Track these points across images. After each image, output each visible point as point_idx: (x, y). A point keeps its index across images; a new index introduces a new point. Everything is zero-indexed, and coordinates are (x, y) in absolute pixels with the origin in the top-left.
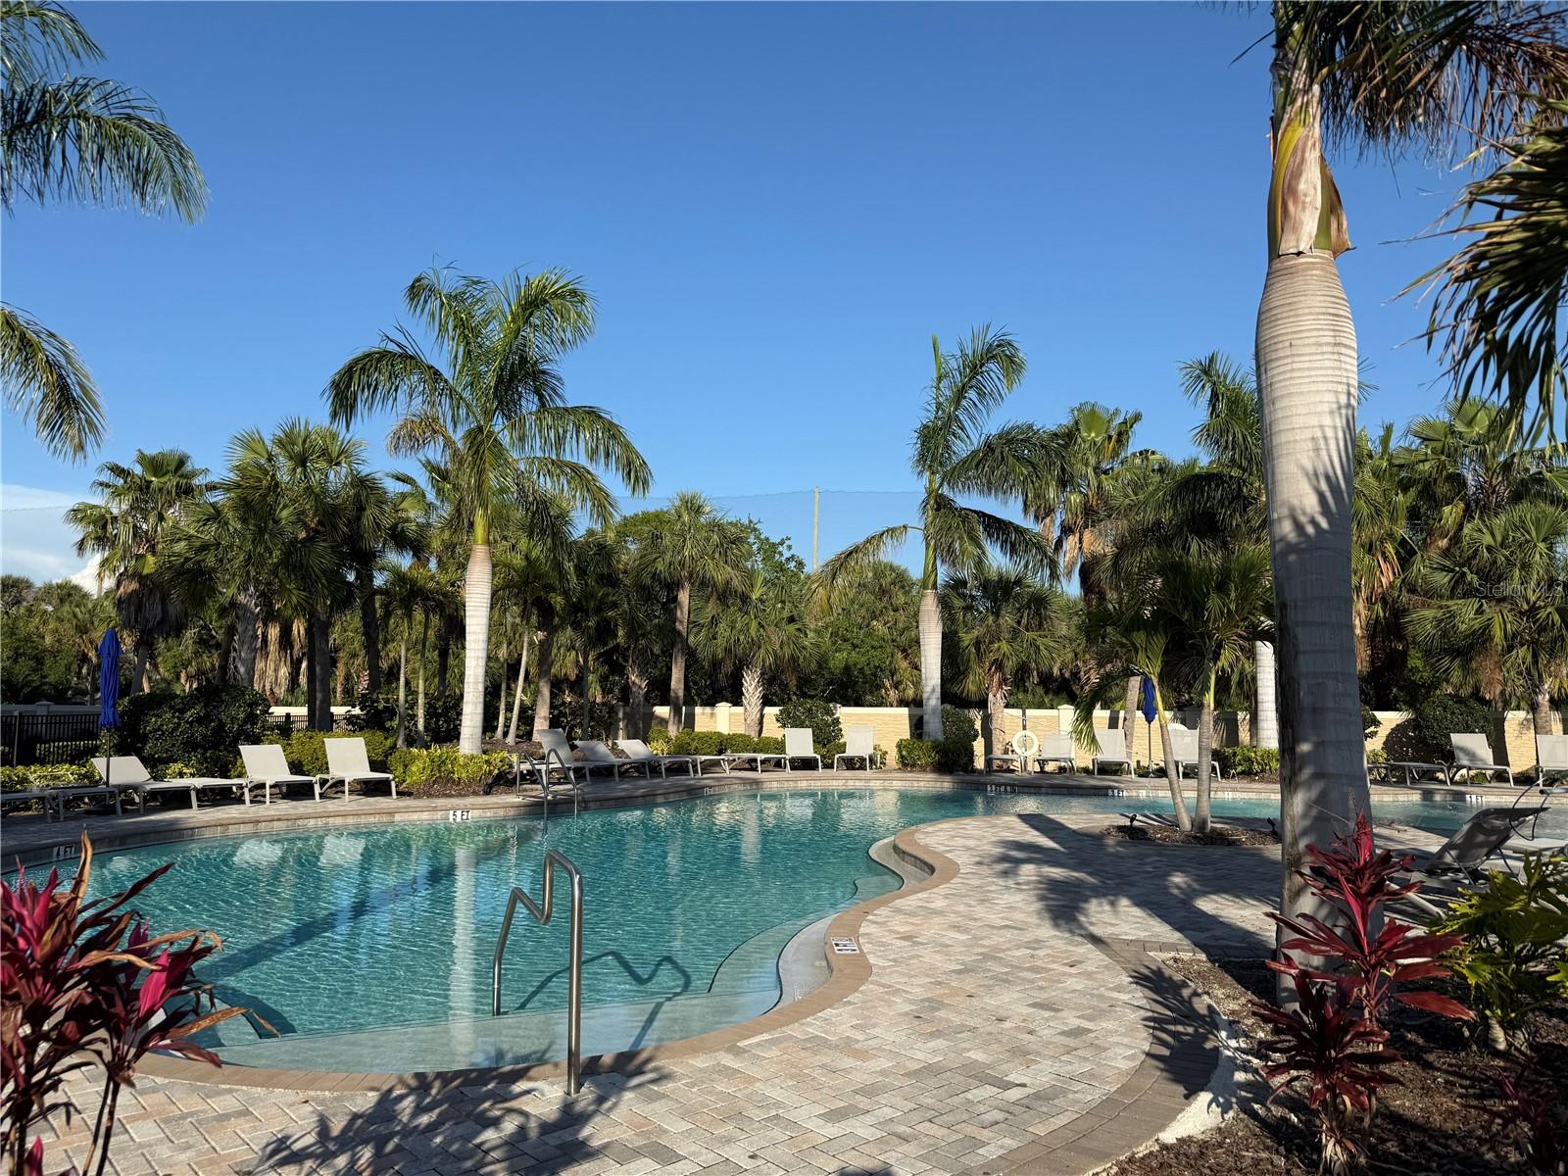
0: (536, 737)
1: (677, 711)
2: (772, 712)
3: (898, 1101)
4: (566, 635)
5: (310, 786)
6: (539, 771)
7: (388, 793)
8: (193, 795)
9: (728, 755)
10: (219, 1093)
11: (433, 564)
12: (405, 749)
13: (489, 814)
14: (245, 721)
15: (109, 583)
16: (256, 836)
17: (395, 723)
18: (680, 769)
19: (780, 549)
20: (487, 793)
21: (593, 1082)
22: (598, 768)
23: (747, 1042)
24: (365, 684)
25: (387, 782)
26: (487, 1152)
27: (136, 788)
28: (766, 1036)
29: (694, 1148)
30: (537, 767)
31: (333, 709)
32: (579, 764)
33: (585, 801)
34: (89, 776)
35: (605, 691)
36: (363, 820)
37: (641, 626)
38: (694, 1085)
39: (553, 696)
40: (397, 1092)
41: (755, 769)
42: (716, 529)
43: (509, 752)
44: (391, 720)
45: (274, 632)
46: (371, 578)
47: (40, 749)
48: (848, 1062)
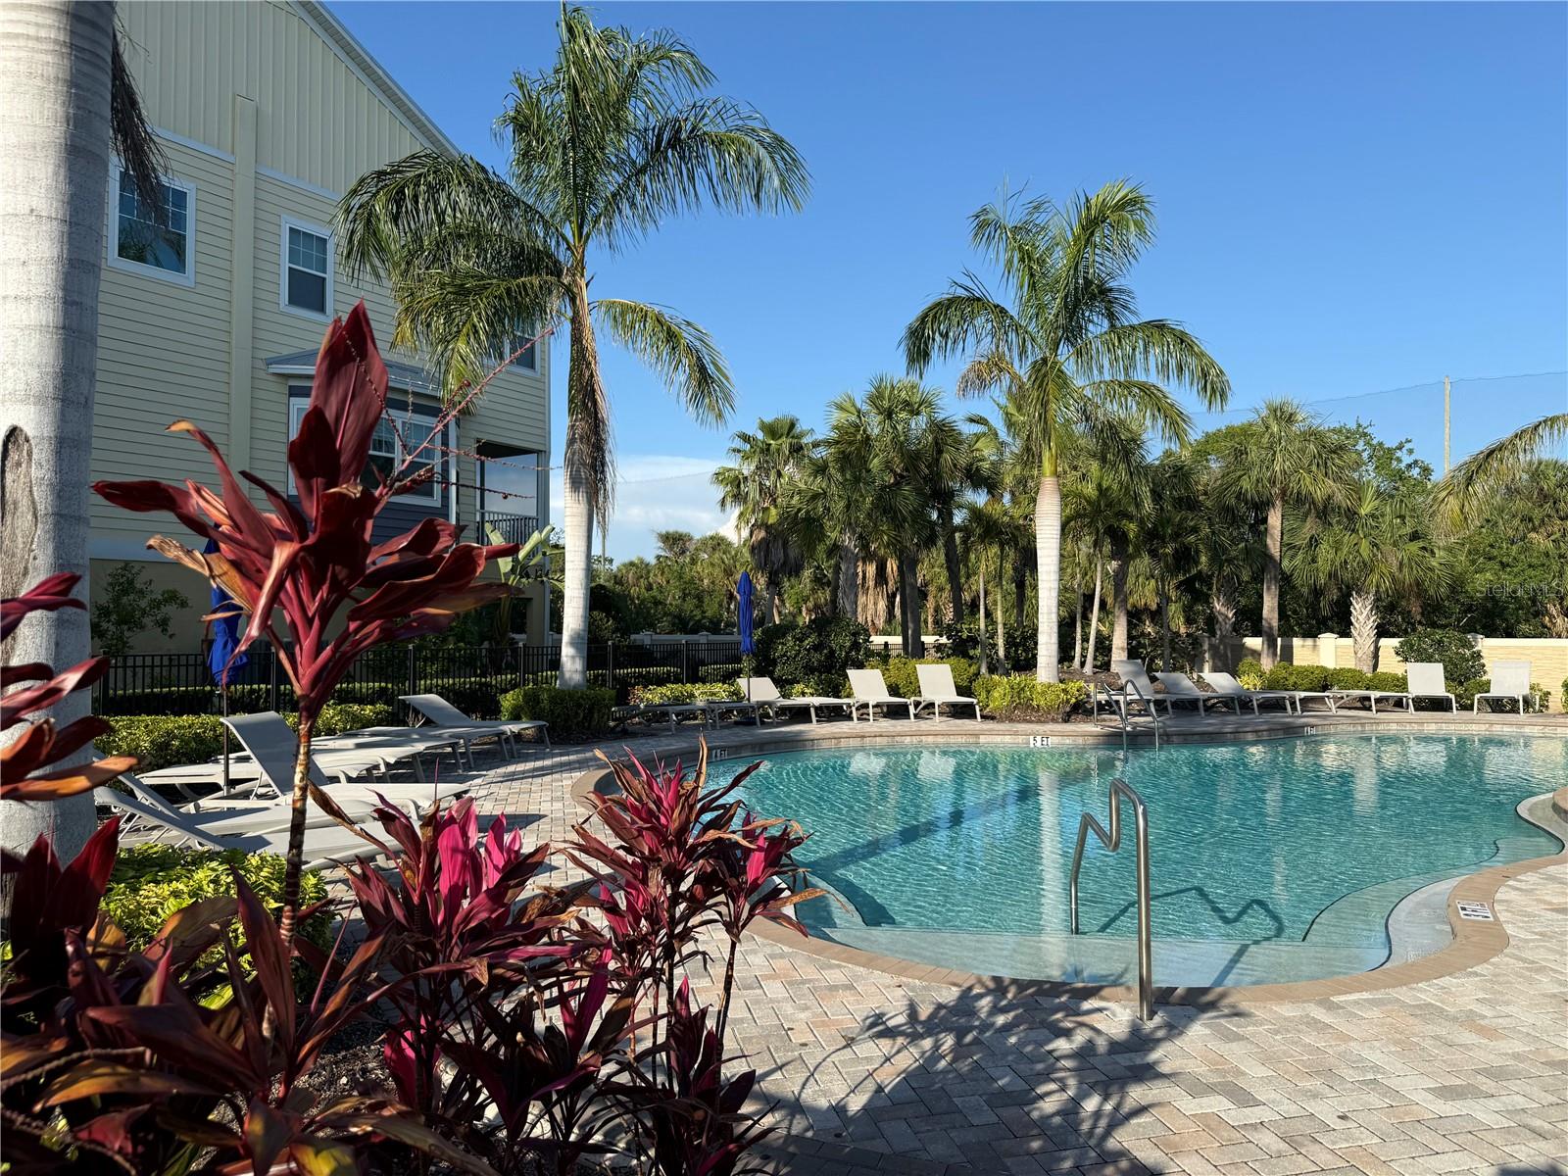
0: (1114, 668)
1: (1272, 644)
2: (1389, 644)
3: (1536, 1092)
4: (1143, 563)
5: (906, 707)
6: (1117, 702)
7: (973, 716)
8: (812, 710)
9: (1335, 692)
10: (831, 967)
11: (1007, 497)
12: (987, 676)
13: (1068, 741)
14: (851, 650)
15: (745, 533)
16: (862, 749)
17: (978, 651)
18: (1275, 706)
19: (1398, 454)
20: (1066, 721)
21: (1166, 1012)
22: (1182, 701)
23: (1342, 998)
24: (951, 615)
25: (971, 706)
26: (1057, 1059)
27: (770, 704)
28: (1366, 995)
29: (1273, 1095)
30: (1114, 698)
31: (924, 638)
32: (1159, 697)
33: (1167, 735)
34: (736, 693)
35: (1189, 621)
36: (952, 740)
37: (1225, 550)
38: (1277, 1032)
39: (1131, 626)
40: (977, 990)
41: (1369, 709)
42: (1312, 438)
43: (1086, 682)
44: (975, 648)
45: (871, 569)
46: (951, 515)
47: (702, 670)
48: (1467, 1037)
